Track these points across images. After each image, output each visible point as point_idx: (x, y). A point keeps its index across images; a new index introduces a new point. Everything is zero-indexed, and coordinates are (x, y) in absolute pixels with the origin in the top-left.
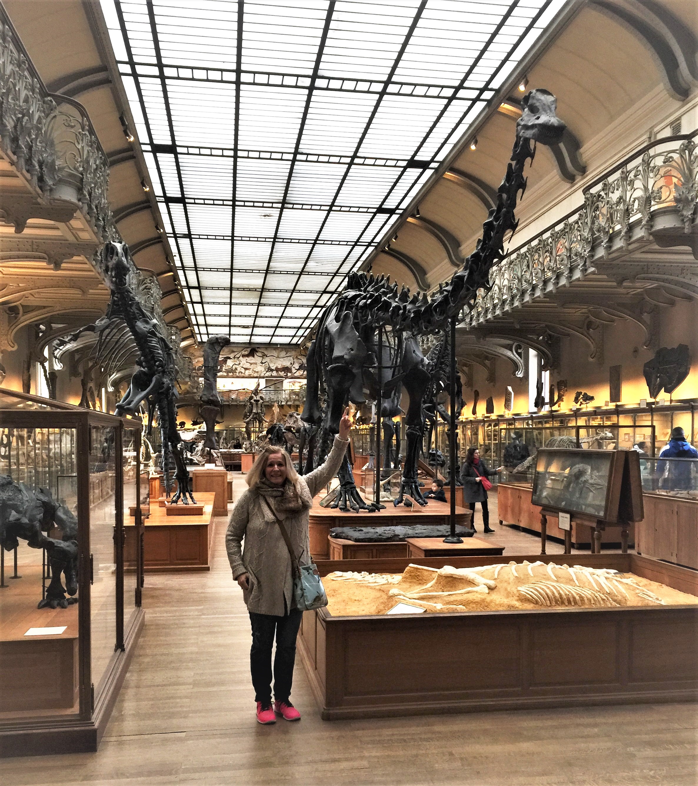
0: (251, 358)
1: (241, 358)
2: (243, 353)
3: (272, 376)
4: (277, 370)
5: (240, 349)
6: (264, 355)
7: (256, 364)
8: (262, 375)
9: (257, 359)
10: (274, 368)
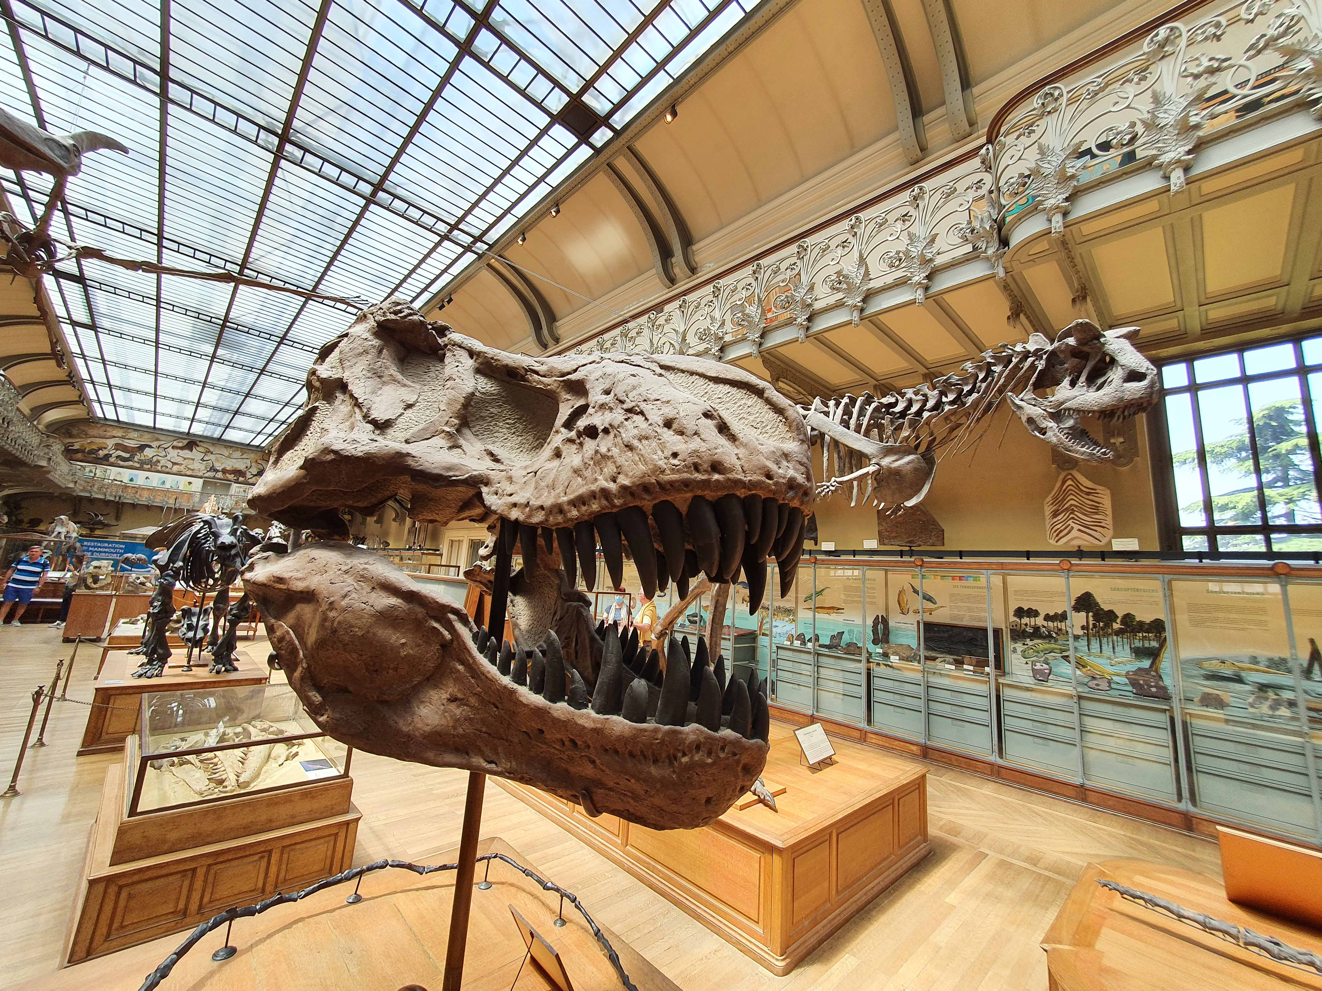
0: (186, 451)
1: (170, 449)
2: (175, 443)
3: (214, 478)
4: (224, 471)
5: (172, 439)
6: (207, 452)
7: (193, 460)
8: (201, 474)
9: (196, 454)
10: (220, 469)
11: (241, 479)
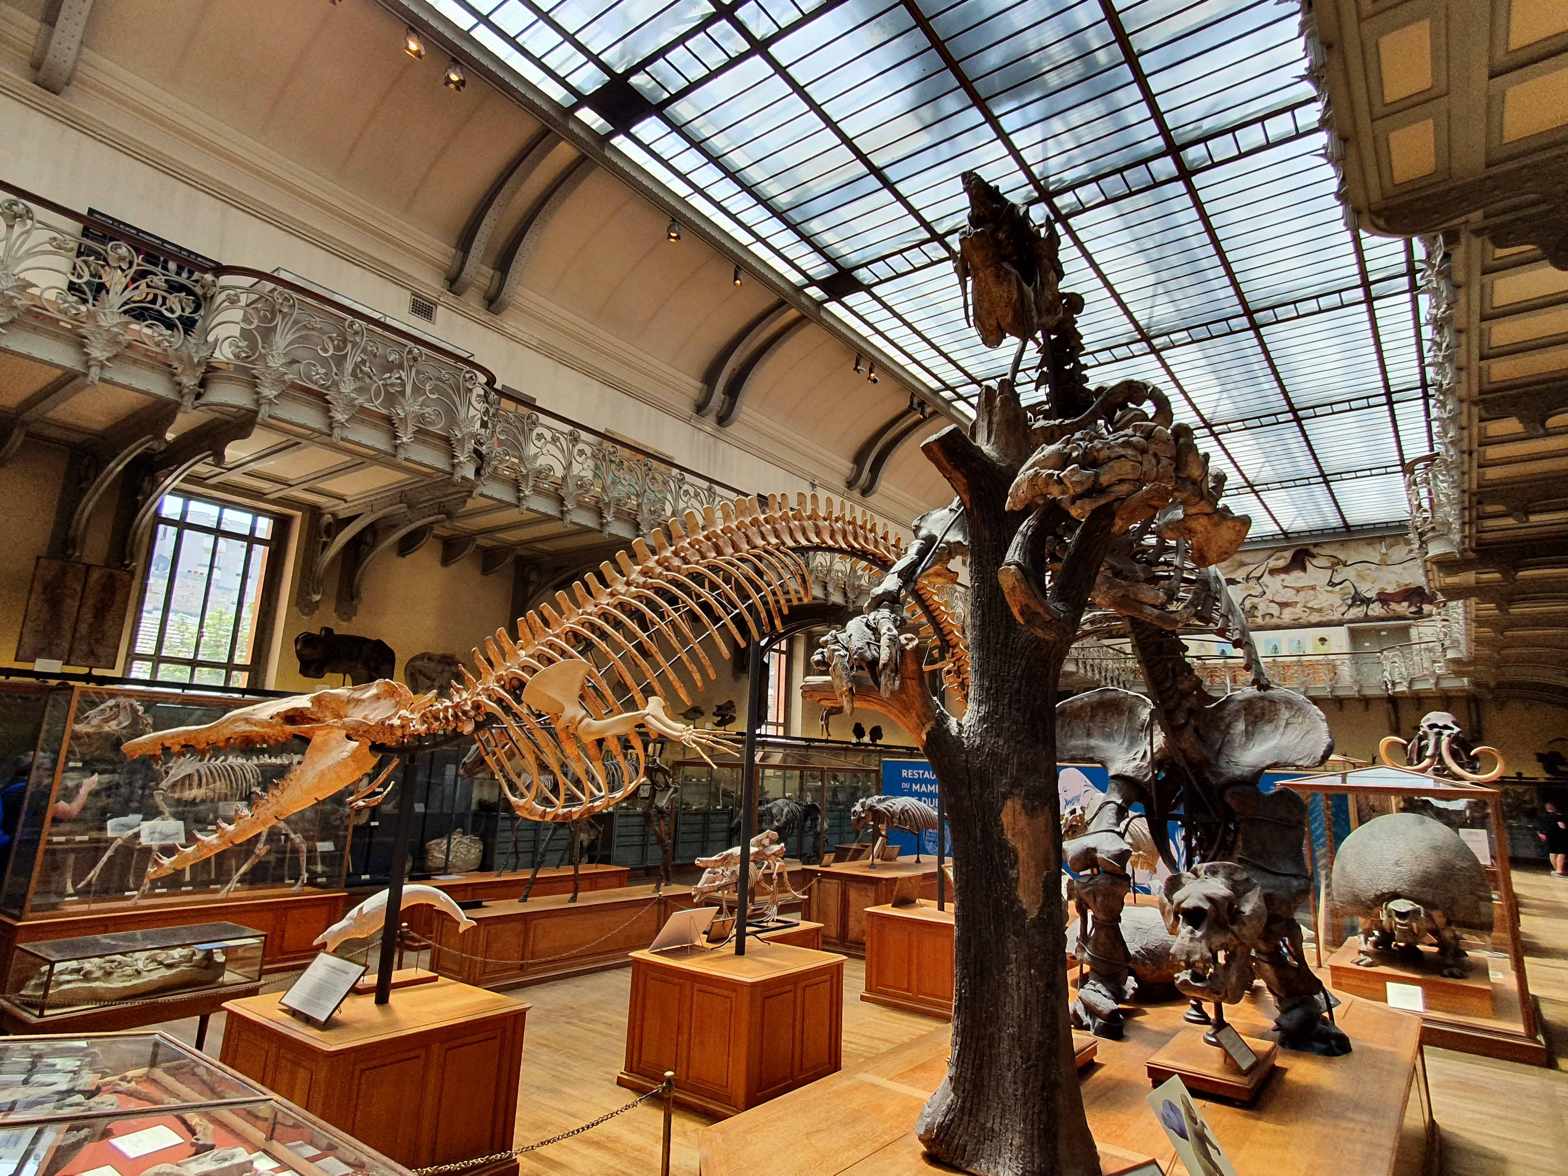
0: (1297, 574)
1: (1267, 578)
2: (1273, 563)
3: (1367, 618)
4: (1384, 598)
6: (1338, 564)
7: (1313, 588)
8: (1337, 616)
9: (1316, 574)
10: (1372, 595)
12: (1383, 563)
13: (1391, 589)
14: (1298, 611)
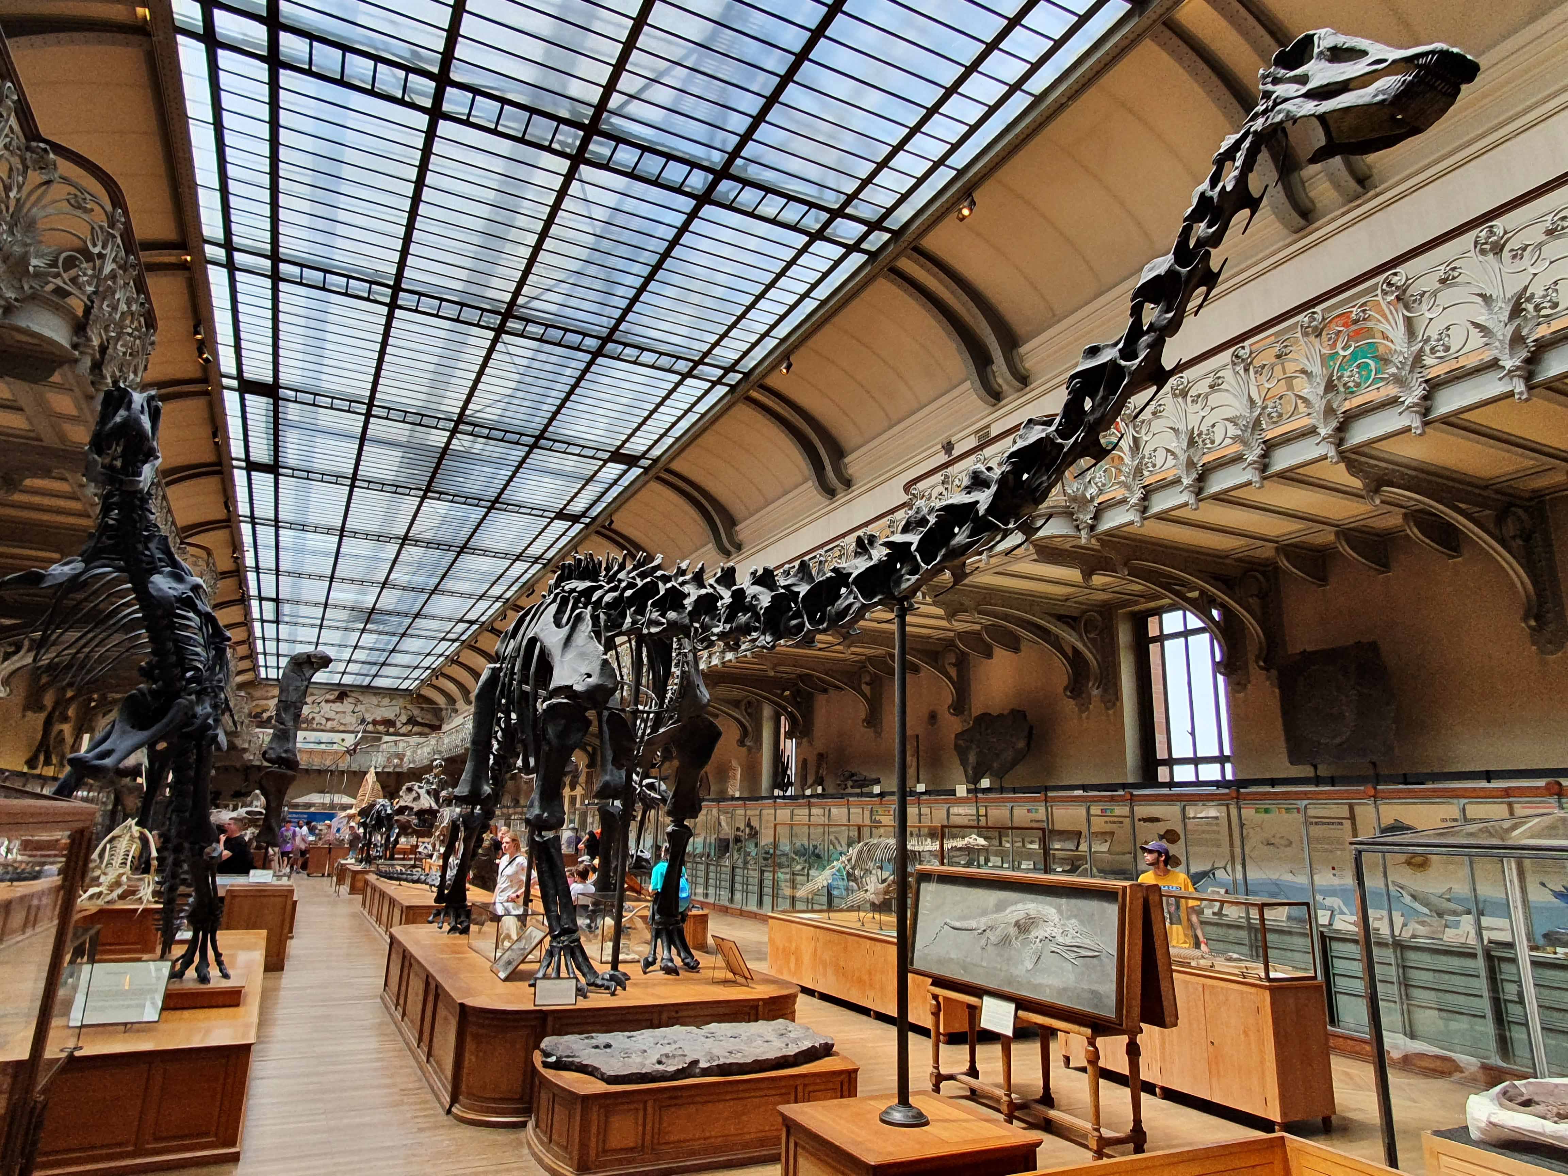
0: (338, 704)
1: (323, 704)
2: (328, 697)
3: (365, 731)
4: (375, 723)
5: (324, 691)
6: (357, 702)
7: (344, 712)
8: (352, 729)
9: (347, 705)
10: (370, 720)
11: (392, 730)
12: (378, 706)
13: (378, 719)
14: (335, 723)
